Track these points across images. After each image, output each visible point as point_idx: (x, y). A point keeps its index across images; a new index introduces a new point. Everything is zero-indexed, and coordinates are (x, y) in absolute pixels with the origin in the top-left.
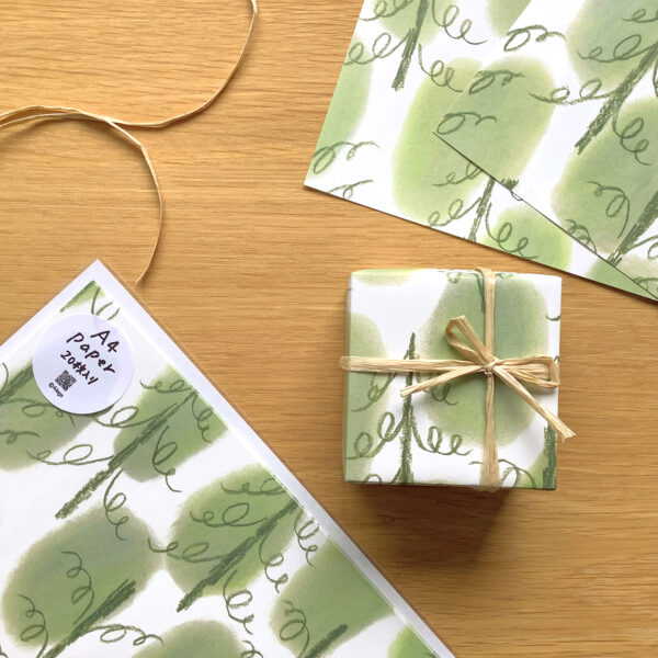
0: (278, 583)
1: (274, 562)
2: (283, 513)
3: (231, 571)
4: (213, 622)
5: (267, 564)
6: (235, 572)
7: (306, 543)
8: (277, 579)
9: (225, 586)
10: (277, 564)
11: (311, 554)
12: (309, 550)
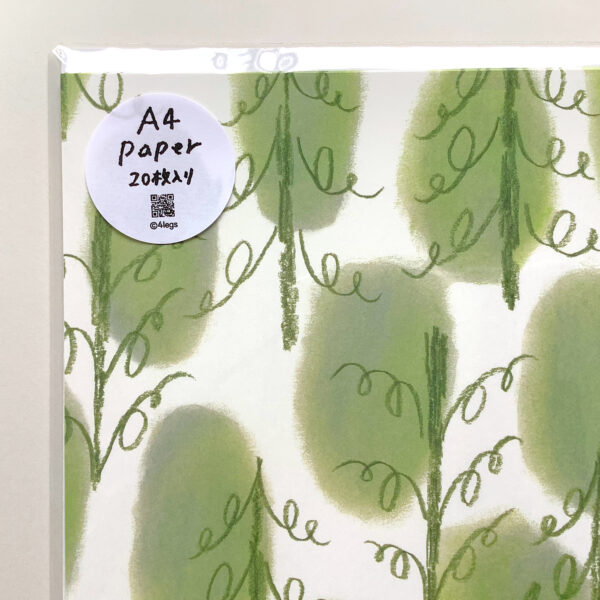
0: (581, 170)
1: (555, 154)
2: (510, 96)
3: (521, 211)
4: (560, 281)
5: (551, 164)
6: (527, 207)
7: (567, 100)
8: (576, 168)
9: (532, 231)
10: (561, 152)
11: (584, 105)
12: (577, 103)
